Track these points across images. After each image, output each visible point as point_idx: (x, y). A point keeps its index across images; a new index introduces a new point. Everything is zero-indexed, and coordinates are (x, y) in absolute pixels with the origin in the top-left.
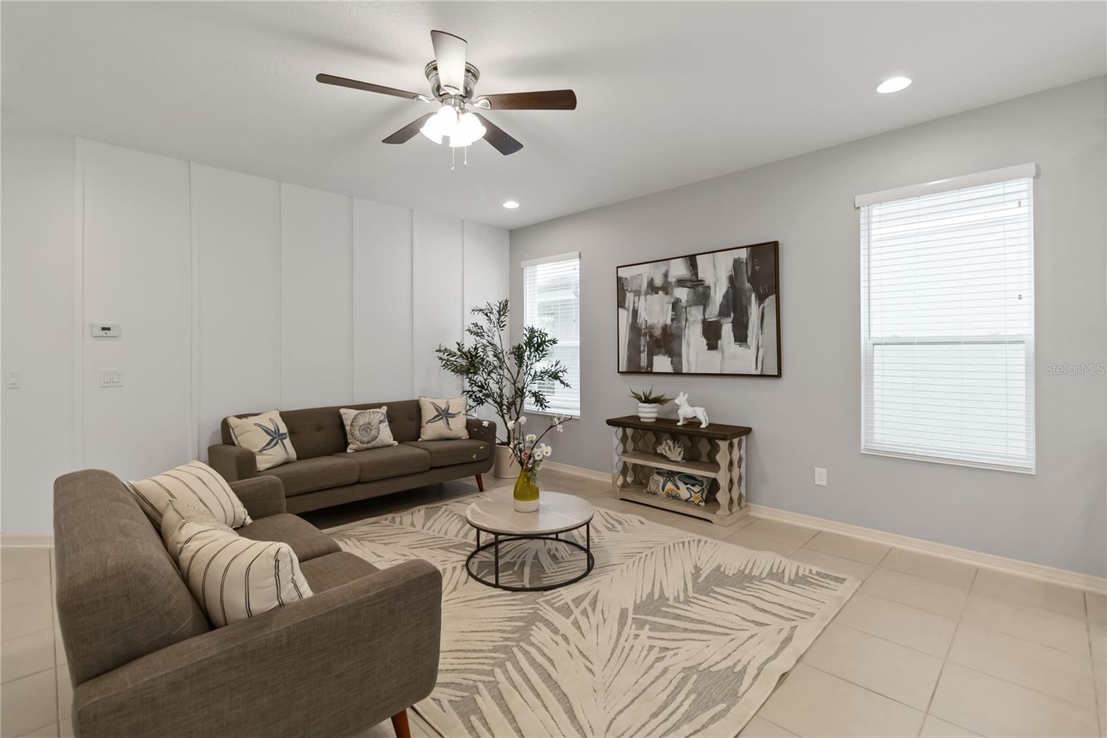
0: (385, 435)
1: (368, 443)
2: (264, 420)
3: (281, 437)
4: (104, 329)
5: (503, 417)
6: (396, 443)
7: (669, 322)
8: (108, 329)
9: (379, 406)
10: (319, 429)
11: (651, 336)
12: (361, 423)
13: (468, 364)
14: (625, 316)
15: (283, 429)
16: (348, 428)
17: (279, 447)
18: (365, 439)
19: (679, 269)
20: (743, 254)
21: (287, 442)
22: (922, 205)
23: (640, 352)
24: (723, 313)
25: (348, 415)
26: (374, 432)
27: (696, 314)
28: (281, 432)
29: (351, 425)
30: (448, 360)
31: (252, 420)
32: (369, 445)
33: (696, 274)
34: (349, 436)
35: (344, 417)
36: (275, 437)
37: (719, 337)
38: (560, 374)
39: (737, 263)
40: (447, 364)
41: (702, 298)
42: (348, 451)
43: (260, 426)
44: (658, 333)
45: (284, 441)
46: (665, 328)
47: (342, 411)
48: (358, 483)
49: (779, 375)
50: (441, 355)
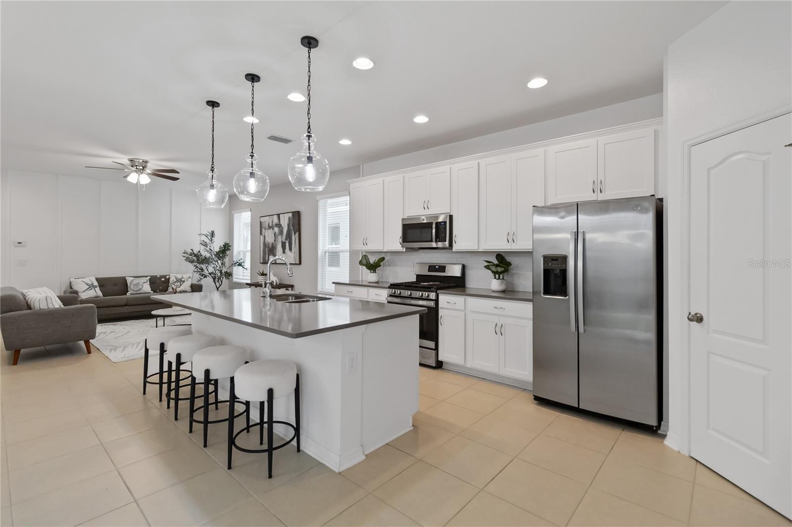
0: (147, 288)
1: (137, 291)
2: (87, 280)
3: (95, 287)
4: (19, 243)
5: (215, 283)
6: (152, 292)
7: (273, 242)
8: (21, 243)
9: (146, 277)
10: (115, 285)
11: (269, 247)
12: (134, 283)
13: (197, 259)
14: (262, 238)
15: (96, 283)
16: (128, 285)
17: (93, 291)
18: (136, 290)
19: (276, 220)
20: (290, 215)
21: (98, 289)
22: (340, 200)
23: (266, 254)
24: (286, 239)
25: (129, 280)
26: (140, 287)
27: (280, 239)
28: (94, 285)
29: (130, 284)
30: (188, 257)
31: (80, 280)
32: (138, 292)
33: (280, 222)
34: (129, 288)
35: (127, 281)
36: (91, 287)
37: (285, 249)
38: (243, 264)
39: (289, 218)
40: (187, 259)
41: (281, 232)
42: (127, 294)
43: (84, 282)
44: (270, 246)
45: (96, 289)
46: (272, 244)
47: (126, 278)
48: (126, 305)
49: (300, 263)
50: (184, 255)
